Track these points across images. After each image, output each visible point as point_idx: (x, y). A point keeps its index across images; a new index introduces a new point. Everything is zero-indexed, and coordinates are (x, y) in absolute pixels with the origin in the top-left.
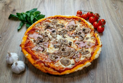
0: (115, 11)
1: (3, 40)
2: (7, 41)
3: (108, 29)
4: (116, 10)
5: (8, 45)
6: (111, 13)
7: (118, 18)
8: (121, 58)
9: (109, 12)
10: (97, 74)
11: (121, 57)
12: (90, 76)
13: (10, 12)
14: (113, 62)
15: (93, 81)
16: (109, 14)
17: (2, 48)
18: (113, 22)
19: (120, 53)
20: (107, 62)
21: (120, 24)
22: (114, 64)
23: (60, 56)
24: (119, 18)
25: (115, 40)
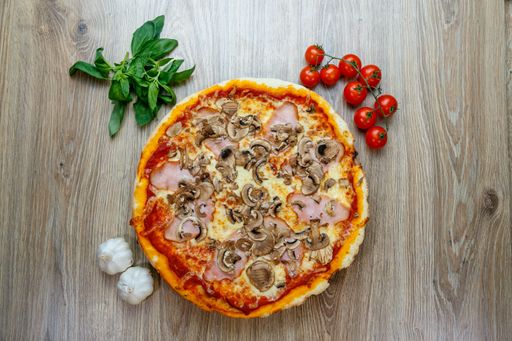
0: (444, 30)
1: (71, 176)
2: (85, 180)
3: (402, 129)
4: (446, 26)
5: (92, 196)
6: (425, 43)
7: (446, 75)
8: (418, 246)
9: (422, 38)
10: (344, 299)
11: (417, 243)
12: (324, 305)
13: (70, 39)
14: (392, 260)
15: (330, 320)
16: (418, 49)
17: (77, 208)
18: (423, 91)
19: (417, 227)
20: (375, 261)
21: (444, 105)
22: (392, 267)
23: (247, 253)
24: (449, 73)
25: (414, 177)
